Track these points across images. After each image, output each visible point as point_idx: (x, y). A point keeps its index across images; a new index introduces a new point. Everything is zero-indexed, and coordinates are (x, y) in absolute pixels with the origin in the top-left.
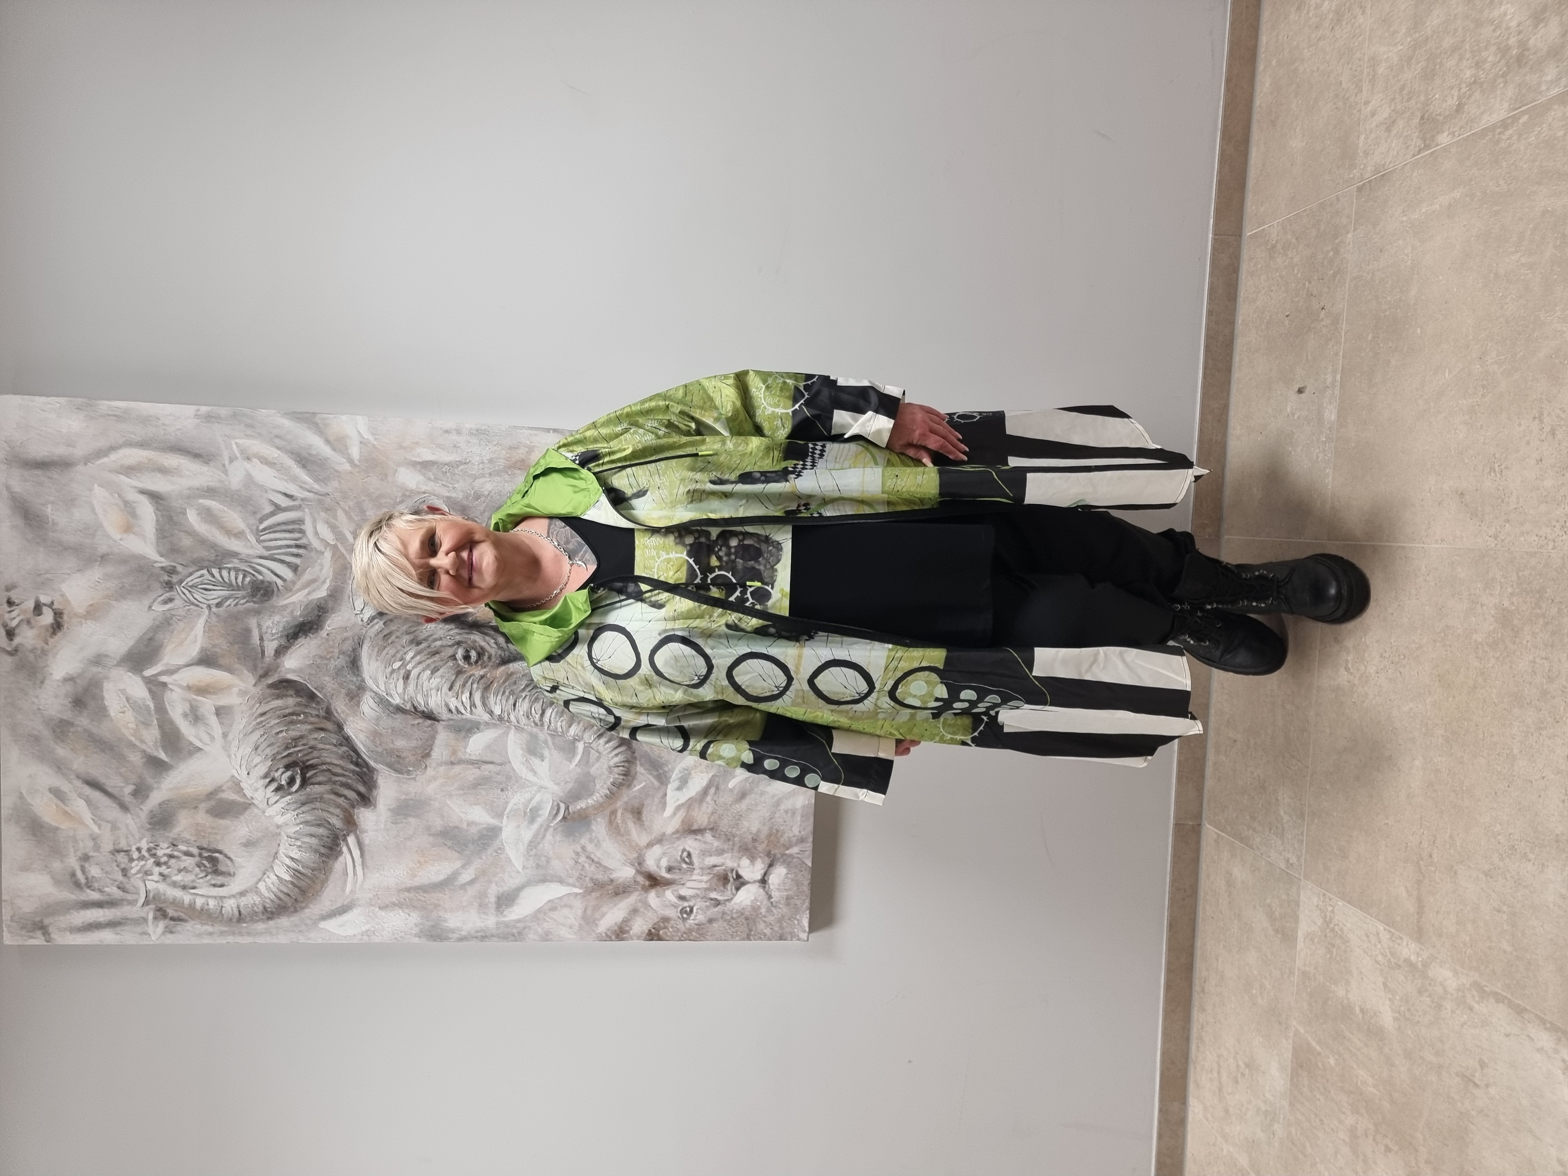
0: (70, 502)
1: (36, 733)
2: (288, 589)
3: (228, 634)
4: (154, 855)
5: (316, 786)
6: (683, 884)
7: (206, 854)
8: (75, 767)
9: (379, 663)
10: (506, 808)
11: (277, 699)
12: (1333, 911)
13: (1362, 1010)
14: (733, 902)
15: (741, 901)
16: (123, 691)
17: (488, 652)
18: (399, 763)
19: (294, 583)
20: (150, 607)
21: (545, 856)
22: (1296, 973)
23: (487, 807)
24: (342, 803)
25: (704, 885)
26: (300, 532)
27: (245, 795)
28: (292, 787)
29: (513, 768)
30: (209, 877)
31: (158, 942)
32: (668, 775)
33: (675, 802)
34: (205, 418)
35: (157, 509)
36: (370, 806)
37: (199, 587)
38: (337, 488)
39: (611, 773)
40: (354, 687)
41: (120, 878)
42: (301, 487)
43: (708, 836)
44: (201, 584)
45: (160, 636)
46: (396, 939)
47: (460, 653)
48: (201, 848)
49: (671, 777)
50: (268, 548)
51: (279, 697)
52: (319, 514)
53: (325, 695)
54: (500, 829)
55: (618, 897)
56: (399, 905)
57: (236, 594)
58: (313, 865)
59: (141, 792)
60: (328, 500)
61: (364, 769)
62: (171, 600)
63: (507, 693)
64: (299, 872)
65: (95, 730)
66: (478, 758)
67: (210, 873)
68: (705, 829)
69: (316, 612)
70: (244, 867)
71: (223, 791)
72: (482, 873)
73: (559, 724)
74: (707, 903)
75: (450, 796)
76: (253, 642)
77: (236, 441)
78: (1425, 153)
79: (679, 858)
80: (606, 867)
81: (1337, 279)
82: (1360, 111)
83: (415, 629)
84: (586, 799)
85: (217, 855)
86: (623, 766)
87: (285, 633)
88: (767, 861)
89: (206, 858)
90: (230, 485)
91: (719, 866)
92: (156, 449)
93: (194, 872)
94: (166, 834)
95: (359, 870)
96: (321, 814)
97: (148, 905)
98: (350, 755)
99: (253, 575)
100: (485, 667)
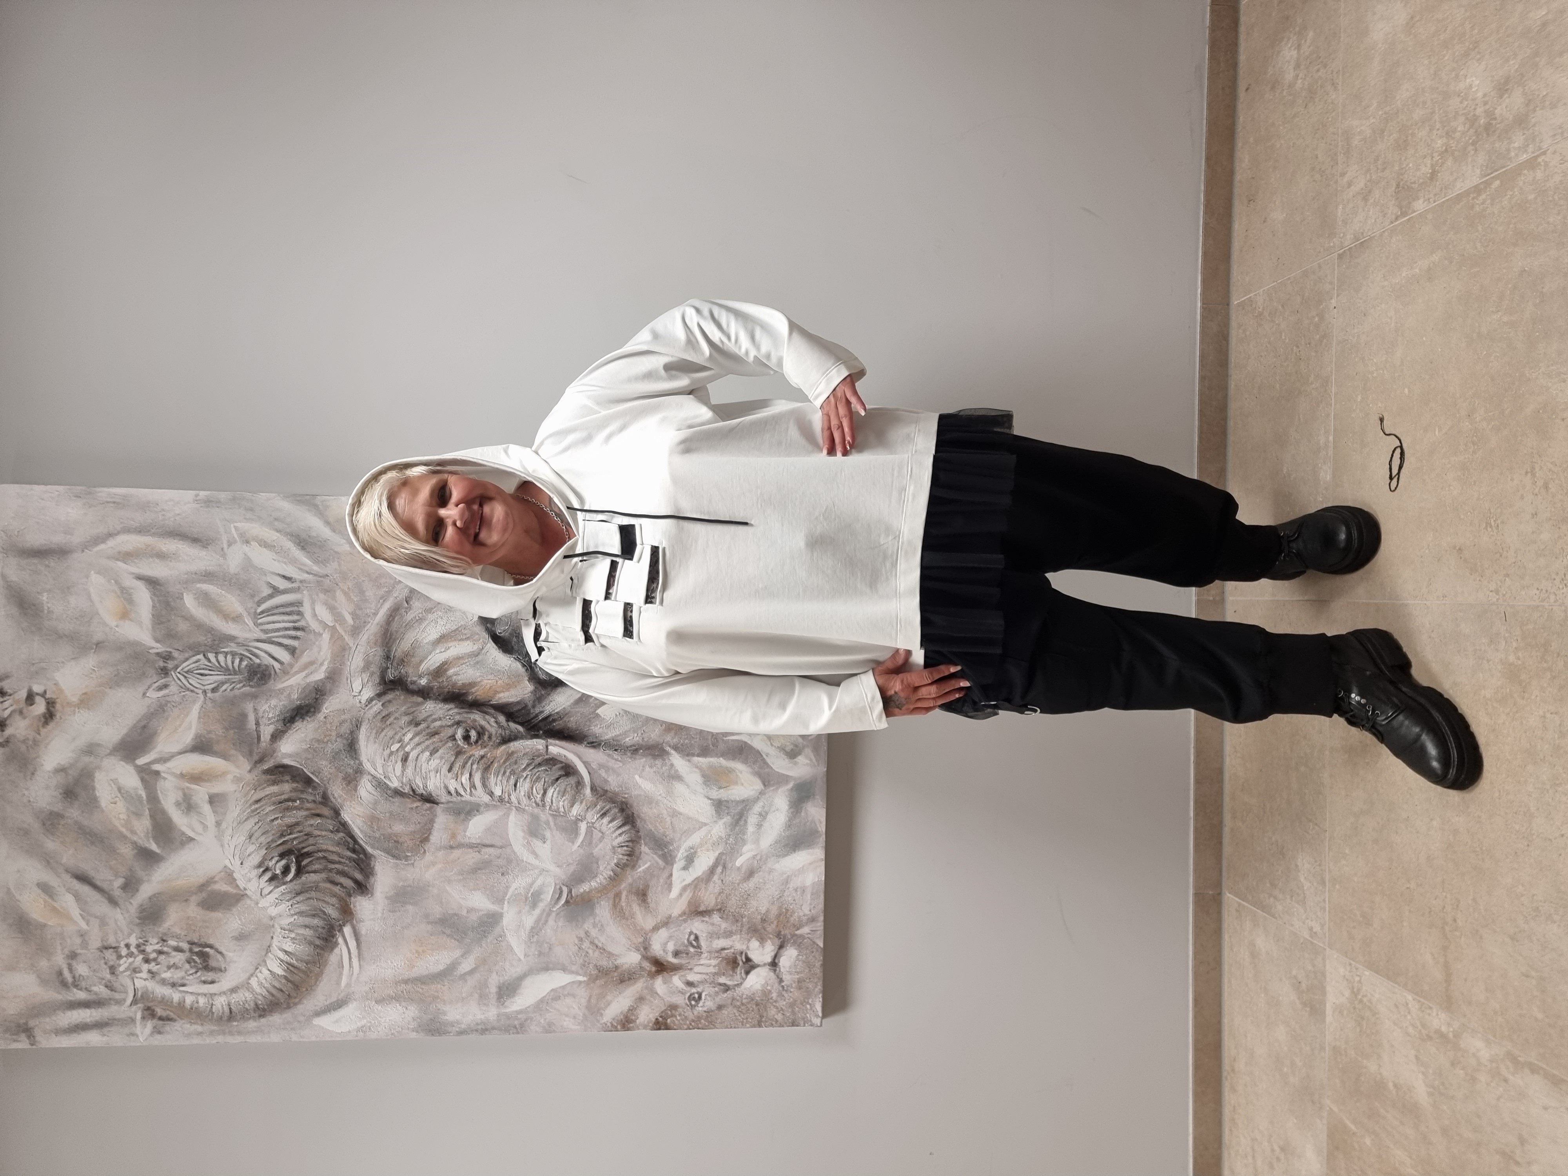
0: (67, 590)
1: (25, 826)
3: (223, 720)
4: (143, 952)
5: (312, 874)
6: (691, 969)
7: (197, 949)
8: (64, 860)
9: (377, 745)
10: (506, 894)
11: (273, 785)
12: (1360, 982)
13: (1395, 1086)
14: (743, 985)
15: (752, 986)
16: (115, 781)
17: (488, 731)
18: (397, 848)
20: (144, 694)
21: (547, 943)
22: (1327, 1048)
23: (487, 892)
24: (338, 891)
25: (712, 970)
26: (298, 614)
27: (237, 886)
28: (286, 876)
29: (514, 851)
30: (199, 974)
31: (145, 1044)
32: (673, 854)
33: (681, 882)
34: (205, 502)
35: (154, 594)
36: (367, 894)
37: (195, 672)
38: (336, 569)
39: (614, 853)
40: (351, 771)
41: (108, 976)
42: (300, 569)
43: (716, 918)
44: (197, 670)
45: (154, 723)
46: (392, 1034)
47: (460, 734)
48: (191, 943)
49: (676, 856)
50: (266, 632)
51: (275, 783)
52: (317, 595)
53: (322, 780)
54: (501, 915)
55: (624, 985)
56: (396, 998)
57: (232, 678)
58: (307, 958)
59: (131, 885)
60: (327, 581)
61: (361, 856)
62: (166, 686)
63: (508, 774)
64: (293, 966)
65: (85, 823)
66: (478, 841)
67: (200, 969)
68: (713, 910)
69: (314, 695)
70: (235, 962)
71: (215, 882)
72: (483, 962)
73: (561, 803)
74: (716, 989)
75: (449, 881)
76: (249, 727)
77: (236, 524)
78: (1403, 220)
79: (686, 942)
80: (610, 953)
81: (1324, 343)
83: (414, 709)
84: (589, 882)
85: (208, 950)
86: (627, 846)
87: (282, 717)
88: (778, 942)
89: (197, 954)
90: (229, 569)
91: (728, 949)
92: (154, 535)
93: (184, 969)
94: (156, 929)
95: (355, 961)
96: (316, 904)
97: (136, 1004)
98: (347, 842)
99: (250, 659)
100: (485, 747)
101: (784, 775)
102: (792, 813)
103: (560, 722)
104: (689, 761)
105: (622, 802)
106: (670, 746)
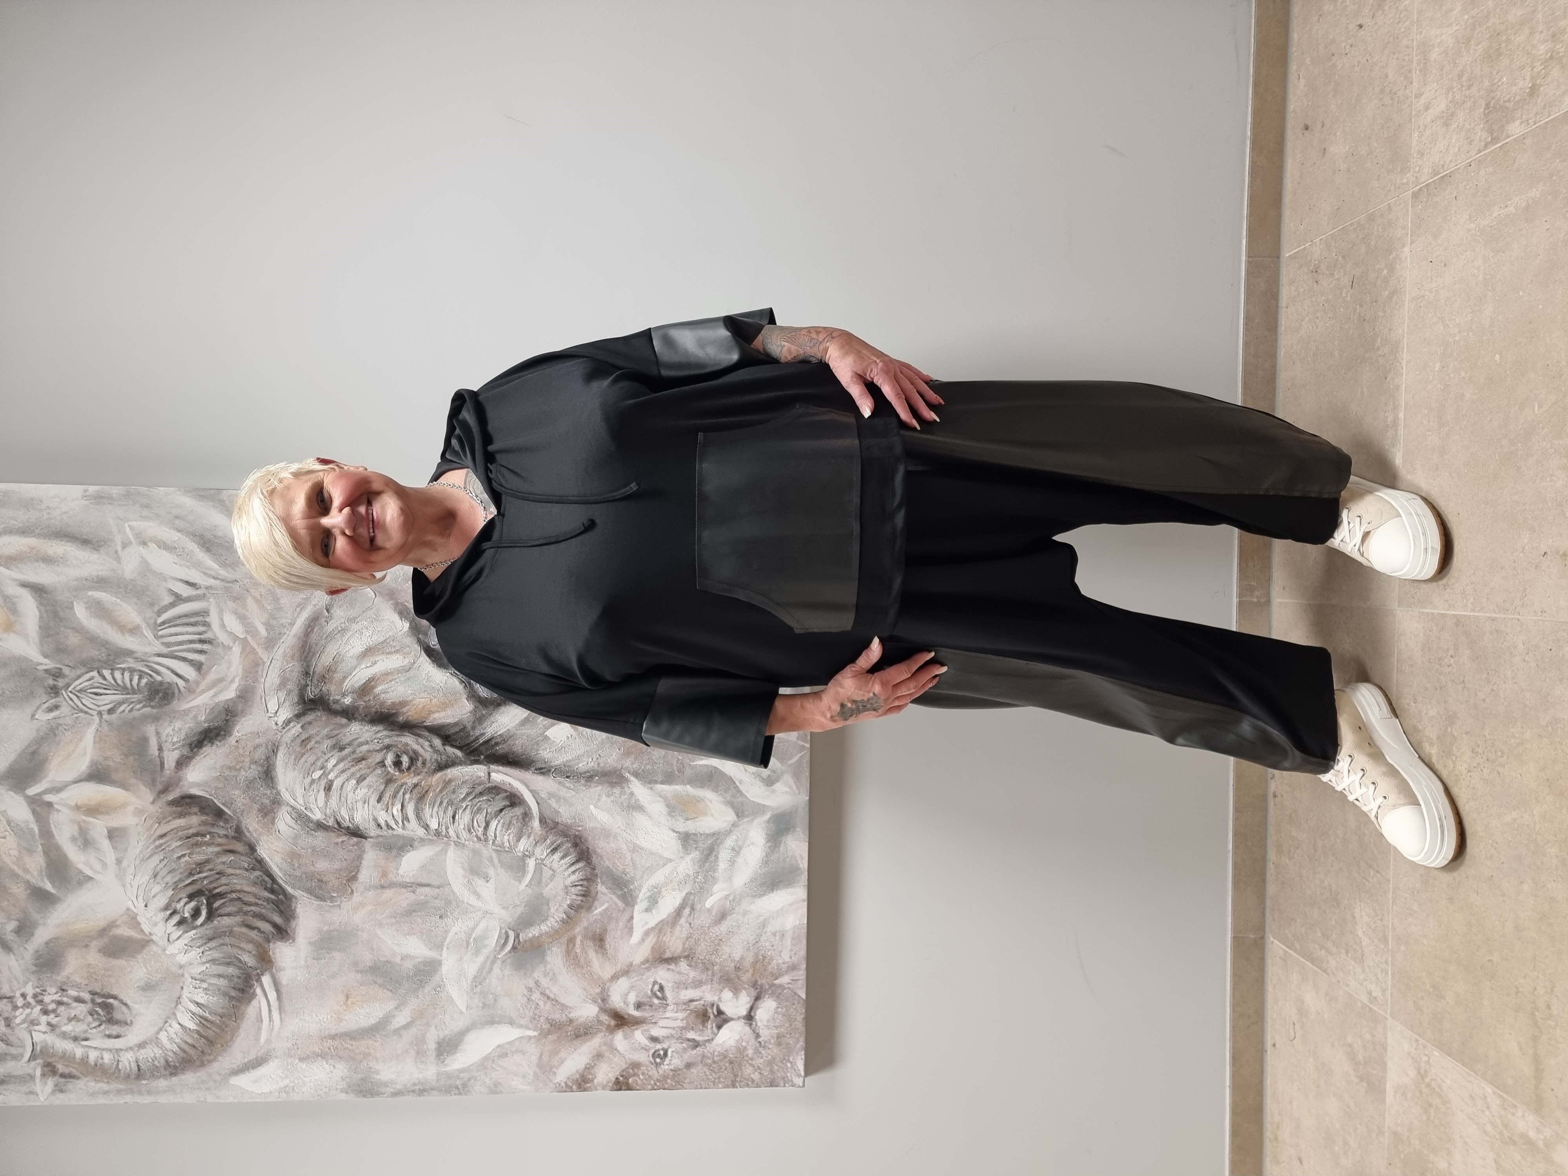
2: (191, 691)
3: (122, 745)
4: (41, 1002)
5: (225, 918)
6: (656, 1023)
7: (99, 1000)
9: (296, 772)
10: (445, 938)
11: (179, 817)
12: (1428, 1062)
14: (714, 1041)
15: (724, 1042)
16: (4, 813)
17: (422, 756)
18: (321, 888)
19: (197, 683)
20: (33, 716)
21: (492, 994)
22: (1386, 1133)
23: (424, 937)
24: (255, 937)
25: (679, 1024)
26: (204, 625)
27: (142, 931)
28: (196, 919)
29: (453, 891)
30: (103, 1027)
31: (46, 1103)
32: (634, 894)
33: (643, 926)
34: (95, 498)
35: (41, 604)
36: (288, 940)
37: (88, 691)
39: (567, 893)
40: (268, 802)
41: (3, 1028)
42: (205, 574)
43: (683, 965)
44: (90, 688)
45: (45, 748)
46: (318, 1095)
47: (390, 759)
48: (93, 993)
49: (638, 896)
50: (167, 645)
51: (181, 815)
52: (226, 603)
53: (234, 812)
54: (439, 963)
55: (579, 1041)
56: (322, 1055)
57: (131, 698)
58: (220, 1011)
59: (25, 929)
60: (236, 588)
61: (281, 897)
62: (56, 707)
63: (444, 804)
64: (206, 1019)
66: (413, 880)
67: (104, 1022)
68: (680, 957)
69: (224, 717)
70: (143, 1015)
71: (117, 926)
72: (420, 1014)
73: (506, 837)
74: (684, 1045)
75: (381, 925)
76: (151, 752)
77: (131, 524)
78: (1494, 147)
79: (649, 992)
80: (563, 1005)
81: (1394, 300)
82: (1410, 106)
83: (338, 732)
84: (539, 925)
85: (111, 1001)
86: (581, 885)
87: (188, 741)
88: (754, 993)
89: (100, 1005)
90: (123, 573)
91: (697, 1000)
92: (39, 536)
93: (86, 1021)
94: (54, 978)
95: (276, 1014)
96: (231, 951)
97: (35, 1059)
98: (263, 880)
99: (151, 676)
100: (419, 774)
101: (760, 804)
102: (770, 847)
103: (504, 746)
104: (651, 789)
105: (576, 836)
106: (629, 773)
